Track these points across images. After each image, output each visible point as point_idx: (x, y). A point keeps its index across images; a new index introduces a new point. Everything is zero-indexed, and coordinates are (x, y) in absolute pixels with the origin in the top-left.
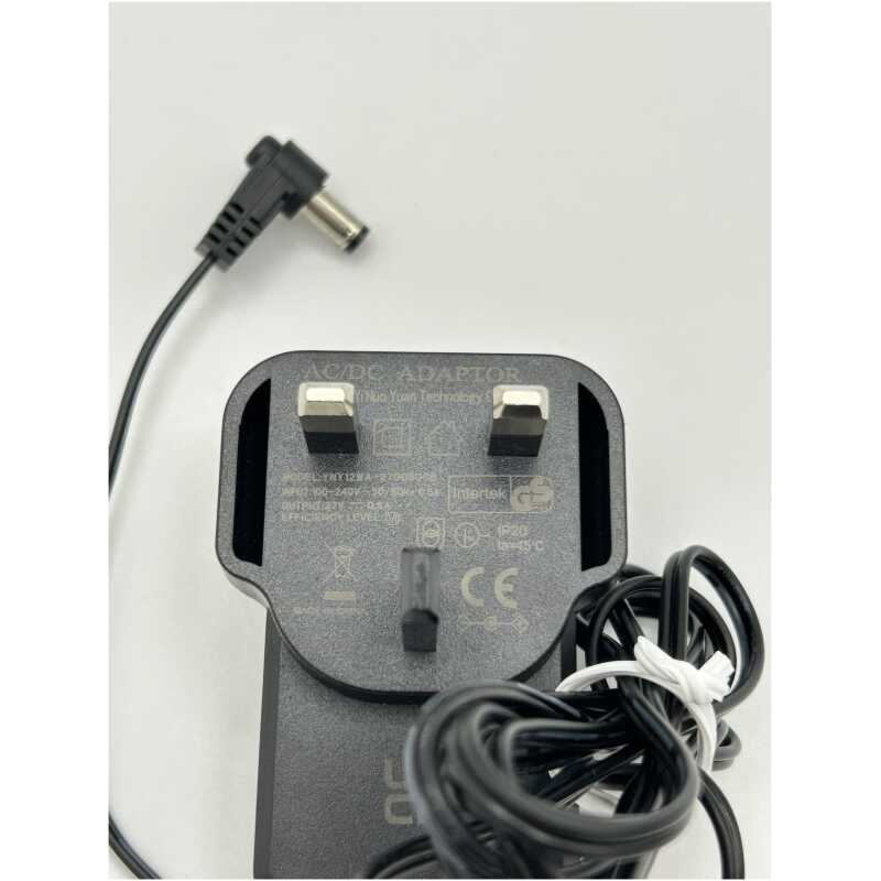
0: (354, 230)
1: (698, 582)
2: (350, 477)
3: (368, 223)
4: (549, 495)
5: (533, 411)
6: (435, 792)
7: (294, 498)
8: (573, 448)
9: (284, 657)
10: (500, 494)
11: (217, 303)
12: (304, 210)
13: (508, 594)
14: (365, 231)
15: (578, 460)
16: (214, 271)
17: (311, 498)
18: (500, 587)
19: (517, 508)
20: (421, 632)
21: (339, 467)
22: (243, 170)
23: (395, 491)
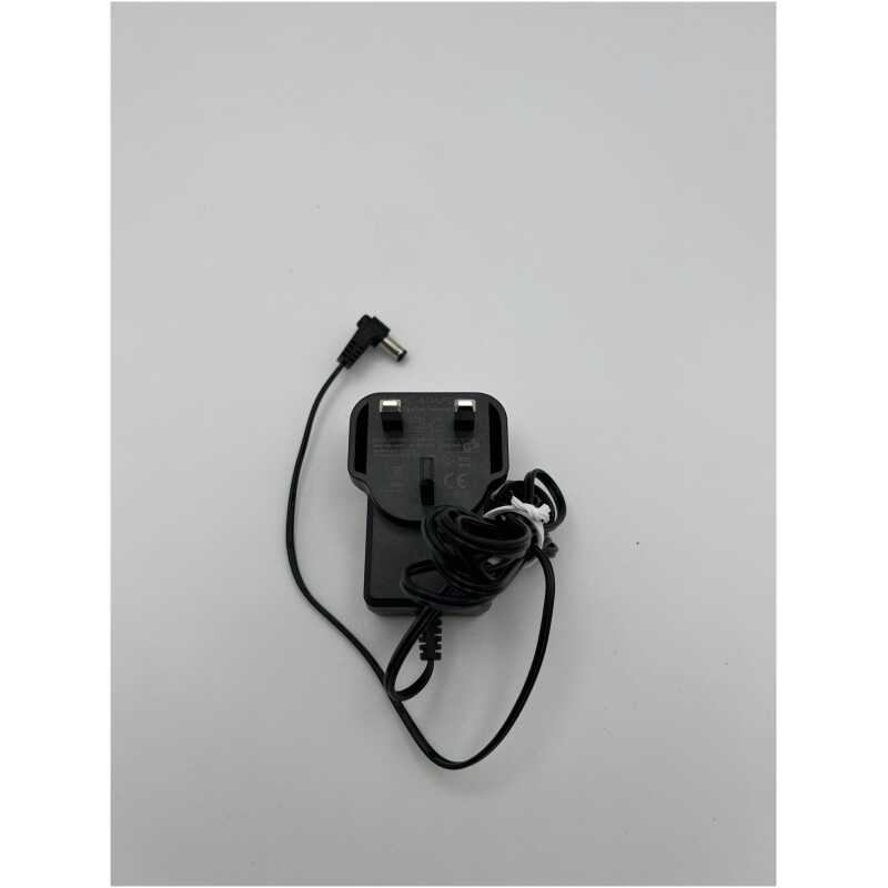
0: (401, 352)
1: (538, 482)
2: (400, 440)
3: (406, 349)
4: (477, 446)
5: (470, 408)
6: (433, 537)
7: (378, 448)
8: (487, 427)
9: (375, 511)
10: (458, 445)
11: (346, 382)
12: (381, 344)
13: (463, 484)
14: (405, 352)
15: (488, 434)
16: (344, 369)
17: (384, 448)
18: (459, 480)
19: (466, 450)
20: (427, 491)
21: (397, 437)
22: (356, 328)
23: (418, 445)
